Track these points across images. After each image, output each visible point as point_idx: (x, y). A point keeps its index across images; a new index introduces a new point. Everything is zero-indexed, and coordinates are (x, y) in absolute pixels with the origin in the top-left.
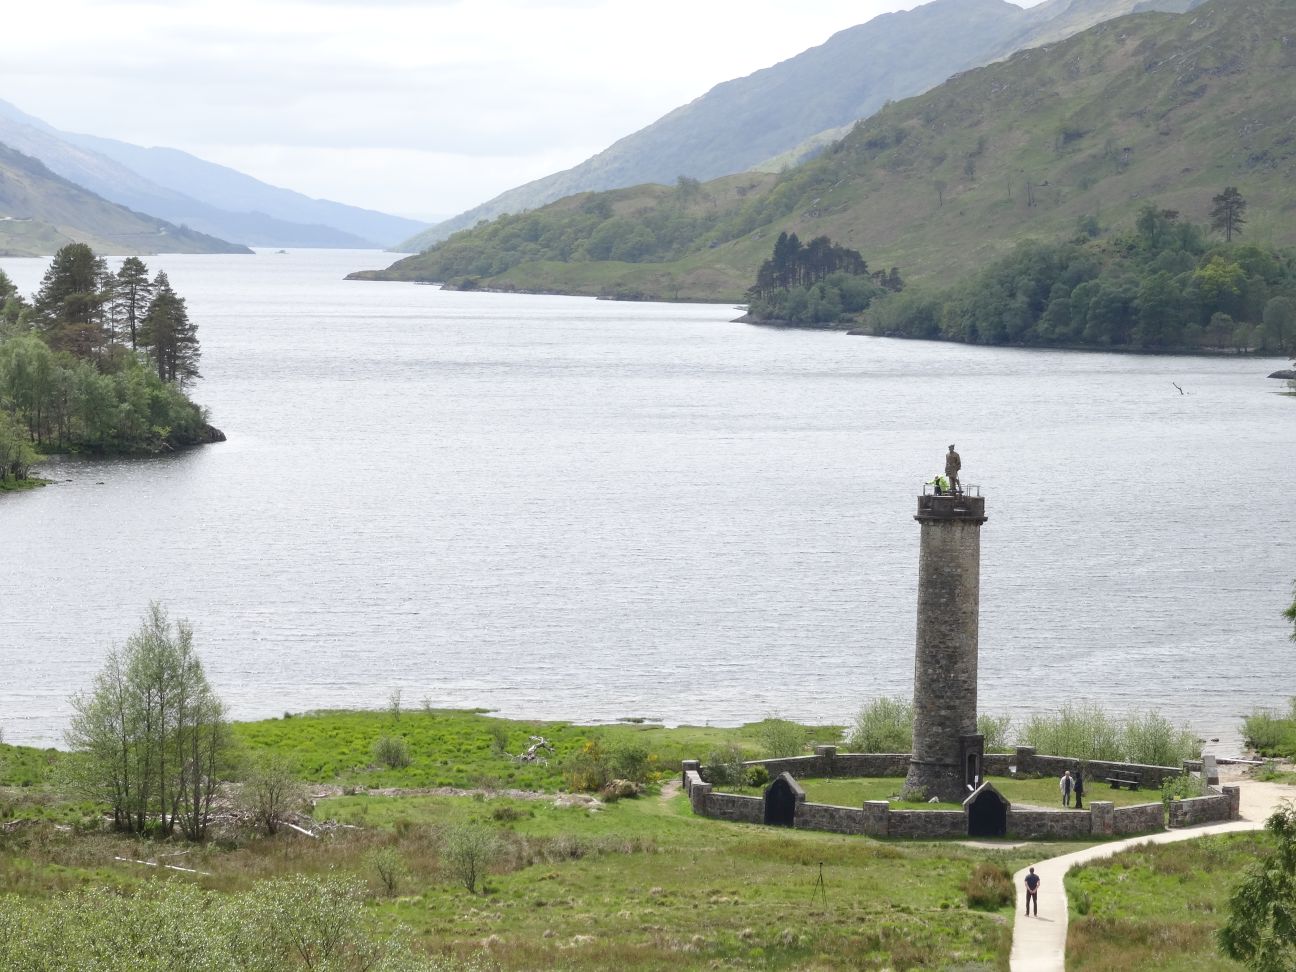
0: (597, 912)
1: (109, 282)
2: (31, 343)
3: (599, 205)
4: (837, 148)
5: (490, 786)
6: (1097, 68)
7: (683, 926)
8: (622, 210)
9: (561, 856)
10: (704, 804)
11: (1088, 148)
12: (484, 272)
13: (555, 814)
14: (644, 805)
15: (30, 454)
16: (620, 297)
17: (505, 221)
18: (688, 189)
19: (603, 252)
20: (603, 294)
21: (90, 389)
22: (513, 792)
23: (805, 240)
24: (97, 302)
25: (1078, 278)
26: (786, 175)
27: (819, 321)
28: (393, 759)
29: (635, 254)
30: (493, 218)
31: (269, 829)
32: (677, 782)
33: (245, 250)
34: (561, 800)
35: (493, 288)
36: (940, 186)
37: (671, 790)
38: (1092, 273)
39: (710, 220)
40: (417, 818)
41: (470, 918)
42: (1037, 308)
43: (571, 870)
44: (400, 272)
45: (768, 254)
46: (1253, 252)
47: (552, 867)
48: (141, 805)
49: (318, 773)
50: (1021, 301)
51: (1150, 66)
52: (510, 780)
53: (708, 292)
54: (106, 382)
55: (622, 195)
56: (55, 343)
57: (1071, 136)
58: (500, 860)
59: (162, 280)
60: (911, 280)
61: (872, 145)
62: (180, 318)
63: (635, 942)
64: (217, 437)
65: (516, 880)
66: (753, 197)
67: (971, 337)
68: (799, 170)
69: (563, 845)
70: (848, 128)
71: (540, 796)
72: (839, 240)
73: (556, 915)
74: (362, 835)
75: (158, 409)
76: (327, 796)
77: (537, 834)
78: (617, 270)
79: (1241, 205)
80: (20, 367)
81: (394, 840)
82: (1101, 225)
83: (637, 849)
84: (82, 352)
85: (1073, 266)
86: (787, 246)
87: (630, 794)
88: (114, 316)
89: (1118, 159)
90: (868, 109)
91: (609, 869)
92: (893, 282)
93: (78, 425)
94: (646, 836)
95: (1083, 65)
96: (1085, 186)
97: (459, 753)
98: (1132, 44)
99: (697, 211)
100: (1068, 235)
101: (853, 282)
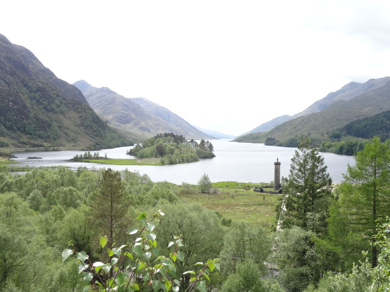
0: (244, 201)
1: (206, 143)
2: (199, 148)
3: (251, 135)
4: (273, 129)
5: (236, 189)
6: (297, 122)
7: (251, 202)
8: (253, 135)
9: (241, 195)
10: (255, 190)
11: (297, 129)
12: (241, 141)
13: (241, 191)
14: (249, 191)
15: (198, 158)
16: (253, 143)
17: (243, 136)
18: (260, 133)
19: (252, 139)
20: (252, 143)
21: (204, 152)
22: (238, 189)
23: (270, 138)
24: (205, 144)
25: (295, 141)
26: (268, 132)
27: (271, 145)
28: (227, 186)
29: (255, 139)
30: (242, 136)
31: (215, 193)
32: (253, 188)
33: (220, 139)
34: (242, 190)
35: (242, 142)
36: (283, 132)
37: (252, 189)
38: (296, 140)
39: (262, 136)
40: (228, 192)
41: (232, 201)
42: (291, 144)
43: (242, 197)
44: (234, 141)
45: (267, 139)
46: (312, 138)
47: (240, 196)
48: (204, 190)
49: (220, 187)
50: (290, 143)
51: (302, 121)
52: (238, 188)
53: (261, 142)
54: (205, 152)
55: (254, 134)
56: (201, 148)
57: (295, 128)
58: (235, 196)
59: (210, 142)
60: (280, 141)
61: (276, 129)
62: (212, 146)
63: (247, 203)
64: (215, 156)
65: (237, 198)
66: (265, 134)
67: (285, 146)
68: (270, 131)
69: (241, 194)
70: (274, 127)
71: (240, 190)
72: (273, 138)
73: (240, 201)
74: (223, 193)
75: (210, 154)
76: (221, 189)
77: (239, 193)
78: (253, 140)
79: (311, 134)
80: (198, 150)
81: (226, 194)
82: (298, 136)
83: (248, 195)
84: (203, 149)
85: (295, 140)
86: (268, 138)
87: (248, 190)
88: (206, 146)
89: (299, 130)
90: (276, 126)
91: (245, 197)
92: (278, 141)
93: (203, 155)
94: (249, 193)
95: (296, 121)
96: (296, 132)
97: (233, 186)
98: (301, 119)
99: (260, 135)
100: (295, 137)
101: (274, 141)
